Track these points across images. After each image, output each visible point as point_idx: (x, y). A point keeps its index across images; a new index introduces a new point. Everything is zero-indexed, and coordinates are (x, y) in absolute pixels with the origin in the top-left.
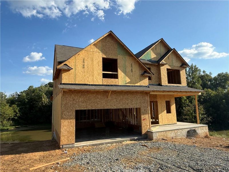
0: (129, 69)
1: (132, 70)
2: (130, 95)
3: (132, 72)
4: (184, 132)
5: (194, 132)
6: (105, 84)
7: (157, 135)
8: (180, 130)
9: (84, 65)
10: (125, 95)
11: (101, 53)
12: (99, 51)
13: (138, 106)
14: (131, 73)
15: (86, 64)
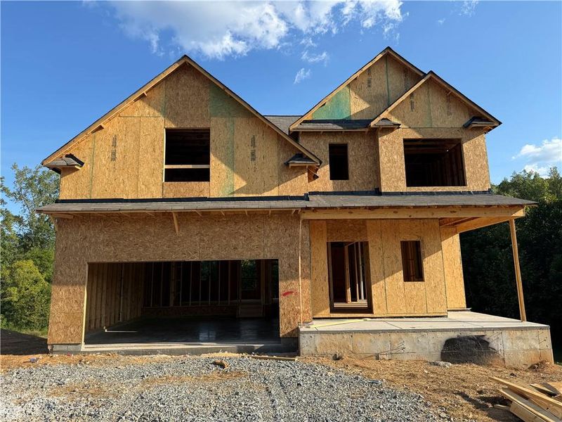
0: (243, 152)
1: (253, 154)
2: (243, 224)
3: (253, 159)
4: (432, 341)
5: (476, 346)
6: (171, 196)
7: (317, 341)
8: (414, 335)
9: (114, 154)
10: (227, 223)
11: (161, 118)
12: (157, 114)
13: (268, 254)
14: (251, 164)
15: (119, 149)
